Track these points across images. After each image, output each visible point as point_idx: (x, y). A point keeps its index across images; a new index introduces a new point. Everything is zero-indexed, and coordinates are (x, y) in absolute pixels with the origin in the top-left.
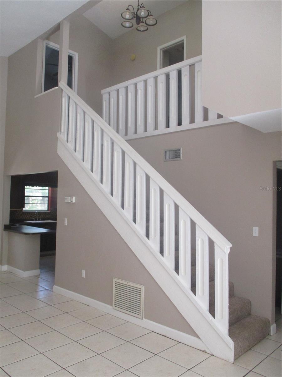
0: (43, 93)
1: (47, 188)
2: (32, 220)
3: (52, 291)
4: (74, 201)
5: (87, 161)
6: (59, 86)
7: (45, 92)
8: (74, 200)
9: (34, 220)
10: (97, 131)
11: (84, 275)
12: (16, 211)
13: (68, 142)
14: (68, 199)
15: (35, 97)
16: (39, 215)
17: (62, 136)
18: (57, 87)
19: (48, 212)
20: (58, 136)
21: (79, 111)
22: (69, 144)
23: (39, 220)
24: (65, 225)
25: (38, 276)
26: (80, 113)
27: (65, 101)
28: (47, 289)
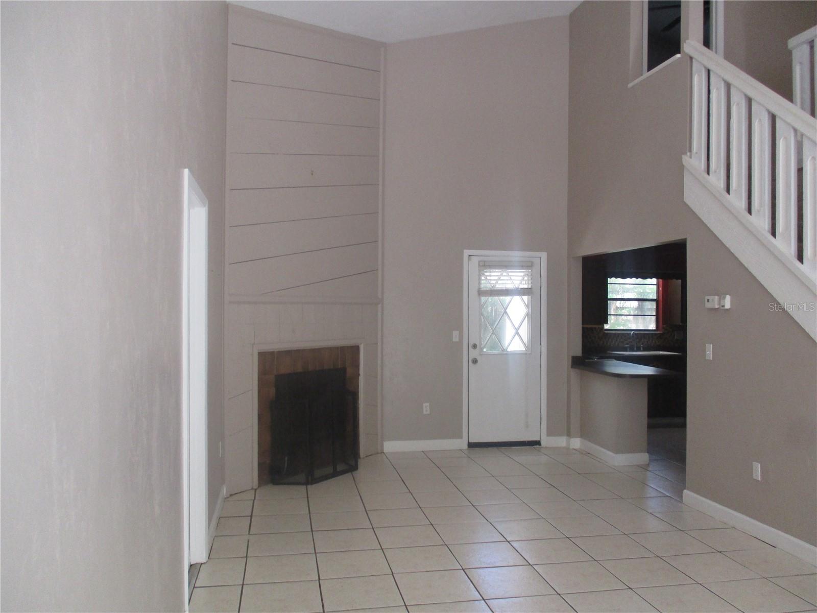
0: (647, 74)
1: (654, 281)
2: (625, 350)
3: (682, 503)
4: (728, 305)
5: (759, 211)
6: (684, 52)
7: (649, 72)
8: (728, 303)
9: (628, 349)
10: (785, 138)
11: (757, 474)
12: (591, 329)
13: (708, 173)
14: (713, 300)
15: (630, 85)
16: (638, 340)
17: (694, 162)
18: (678, 56)
19: (658, 332)
20: (684, 163)
21: (736, 98)
22: (712, 178)
23: (638, 350)
24: (707, 358)
25: (645, 468)
26: (738, 104)
27: (698, 82)
28: (667, 496)
